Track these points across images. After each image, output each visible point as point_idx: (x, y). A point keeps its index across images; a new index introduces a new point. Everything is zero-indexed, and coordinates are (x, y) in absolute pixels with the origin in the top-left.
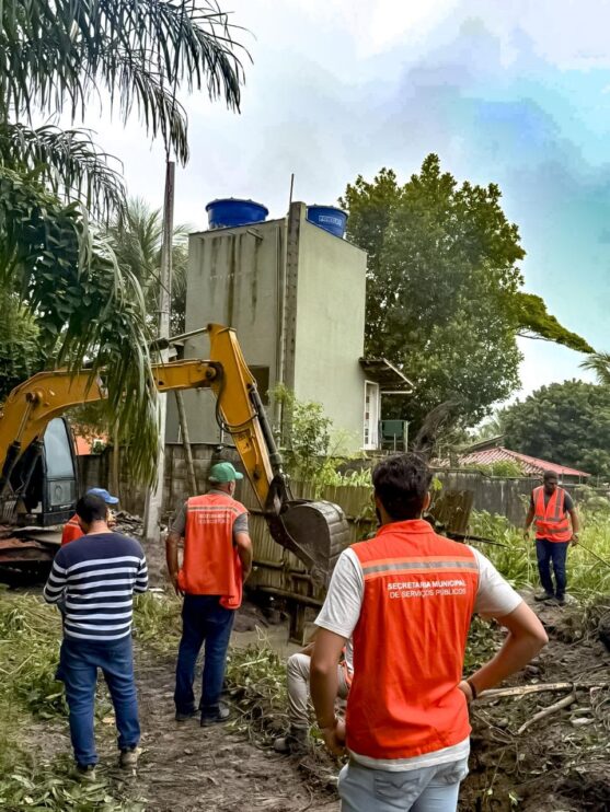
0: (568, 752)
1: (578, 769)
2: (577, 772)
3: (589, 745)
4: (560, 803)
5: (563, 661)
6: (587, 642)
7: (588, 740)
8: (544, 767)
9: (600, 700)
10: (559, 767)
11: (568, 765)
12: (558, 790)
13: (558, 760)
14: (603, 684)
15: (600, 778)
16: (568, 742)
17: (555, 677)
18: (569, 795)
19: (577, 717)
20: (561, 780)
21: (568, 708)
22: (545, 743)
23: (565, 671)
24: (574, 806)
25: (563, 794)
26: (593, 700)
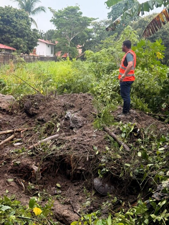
0: (13, 156)
1: (17, 162)
2: (17, 163)
3: (21, 153)
4: (9, 176)
5: (9, 122)
6: (19, 114)
7: (21, 151)
8: (3, 164)
9: (25, 135)
10: (9, 163)
11: (13, 161)
12: (8, 172)
13: (9, 160)
14: (26, 129)
15: (25, 164)
16: (12, 153)
17: (6, 128)
18: (13, 173)
19: (16, 143)
20: (10, 168)
21: (12, 140)
22: (3, 154)
23: (11, 126)
24: (15, 176)
25: (11, 173)
26: (22, 135)
